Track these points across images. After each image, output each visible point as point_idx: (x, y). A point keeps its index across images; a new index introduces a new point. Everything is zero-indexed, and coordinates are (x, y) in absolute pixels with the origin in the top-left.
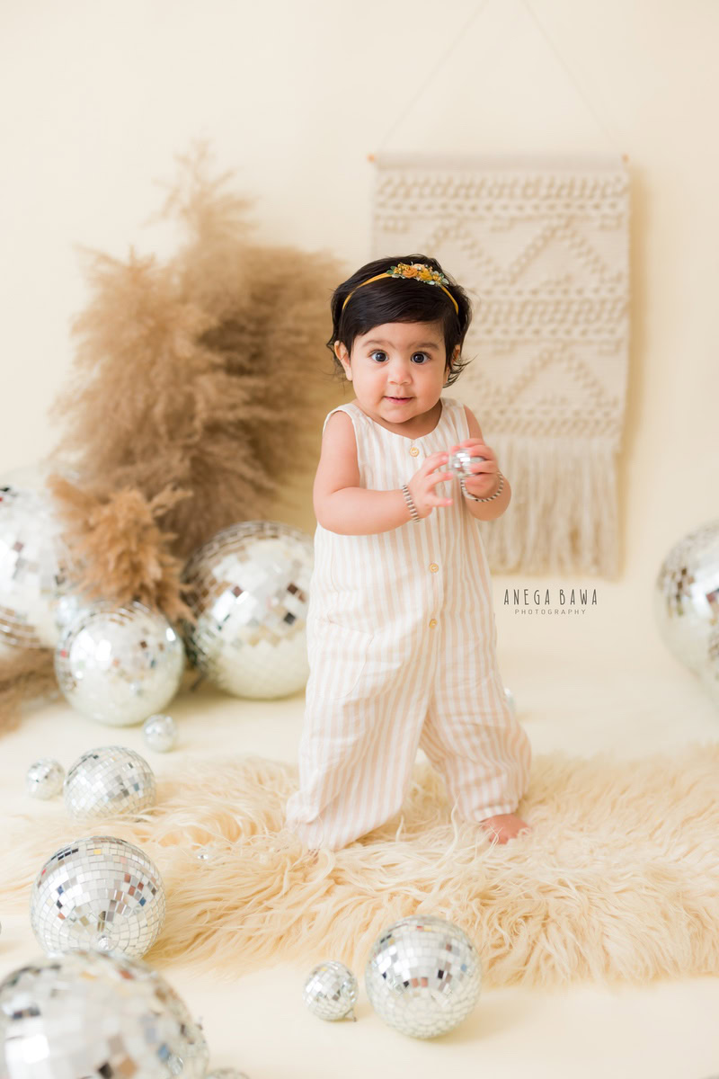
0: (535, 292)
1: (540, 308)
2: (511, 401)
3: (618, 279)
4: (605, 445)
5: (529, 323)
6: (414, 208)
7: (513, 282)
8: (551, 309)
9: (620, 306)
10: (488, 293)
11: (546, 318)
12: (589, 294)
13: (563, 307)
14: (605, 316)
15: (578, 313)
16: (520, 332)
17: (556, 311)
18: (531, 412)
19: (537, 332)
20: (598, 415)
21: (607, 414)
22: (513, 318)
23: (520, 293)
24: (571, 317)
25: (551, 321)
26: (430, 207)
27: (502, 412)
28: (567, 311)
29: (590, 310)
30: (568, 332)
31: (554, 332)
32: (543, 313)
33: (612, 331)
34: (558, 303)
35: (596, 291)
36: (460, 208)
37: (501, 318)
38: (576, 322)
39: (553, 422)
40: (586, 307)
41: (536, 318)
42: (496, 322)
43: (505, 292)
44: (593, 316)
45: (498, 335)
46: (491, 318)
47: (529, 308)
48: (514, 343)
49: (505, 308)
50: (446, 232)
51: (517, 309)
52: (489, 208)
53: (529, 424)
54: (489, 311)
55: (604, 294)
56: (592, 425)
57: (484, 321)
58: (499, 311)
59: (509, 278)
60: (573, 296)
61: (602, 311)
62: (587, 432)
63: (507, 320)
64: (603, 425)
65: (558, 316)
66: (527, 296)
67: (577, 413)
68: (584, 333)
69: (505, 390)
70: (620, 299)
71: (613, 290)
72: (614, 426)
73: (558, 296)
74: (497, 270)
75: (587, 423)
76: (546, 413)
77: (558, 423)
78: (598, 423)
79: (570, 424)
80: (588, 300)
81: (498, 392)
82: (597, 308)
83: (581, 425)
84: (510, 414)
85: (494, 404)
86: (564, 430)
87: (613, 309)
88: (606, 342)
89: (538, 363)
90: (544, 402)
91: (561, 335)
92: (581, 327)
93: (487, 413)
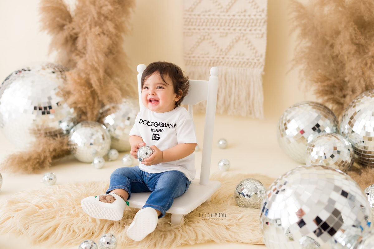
0: (234, 16)
1: (236, 21)
2: (226, 54)
3: (263, 10)
4: (258, 71)
5: (232, 26)
7: (227, 11)
8: (239, 21)
9: (263, 21)
10: (219, 16)
11: (238, 25)
12: (252, 17)
13: (243, 21)
14: (258, 25)
15: (249, 23)
16: (229, 30)
17: (241, 22)
18: (232, 58)
19: (234, 30)
20: (255, 61)
21: (258, 60)
22: (227, 24)
23: (229, 16)
24: (246, 25)
25: (239, 26)
27: (223, 58)
28: (245, 23)
29: (253, 22)
30: (245, 30)
31: (240, 30)
32: (237, 23)
33: (260, 30)
34: (242, 20)
35: (255, 15)
37: (223, 24)
38: (248, 26)
39: (240, 62)
40: (251, 21)
41: (234, 25)
42: (221, 26)
43: (224, 16)
44: (253, 25)
45: (221, 30)
46: (219, 24)
47: (232, 21)
48: (227, 34)
49: (224, 21)
51: (228, 21)
53: (232, 63)
54: (219, 22)
55: (258, 17)
56: (253, 64)
57: (217, 25)
58: (222, 22)
59: (225, 10)
60: (247, 17)
61: (257, 23)
62: (252, 66)
63: (225, 25)
64: (257, 64)
65: (242, 24)
66: (231, 17)
67: (248, 59)
68: (250, 30)
69: (224, 50)
70: (263, 19)
71: (261, 15)
72: (261, 64)
73: (242, 17)
74: (222, 8)
75: (251, 63)
76: (237, 59)
77: (242, 63)
78: (255, 63)
79: (246, 63)
80: (252, 19)
81: (221, 50)
82: (255, 21)
83: (249, 64)
84: (226, 59)
85: (220, 55)
86: (244, 65)
87: (261, 22)
88: (258, 34)
89: (235, 41)
90: (237, 55)
91: (243, 31)
92: (250, 28)
93: (218, 58)
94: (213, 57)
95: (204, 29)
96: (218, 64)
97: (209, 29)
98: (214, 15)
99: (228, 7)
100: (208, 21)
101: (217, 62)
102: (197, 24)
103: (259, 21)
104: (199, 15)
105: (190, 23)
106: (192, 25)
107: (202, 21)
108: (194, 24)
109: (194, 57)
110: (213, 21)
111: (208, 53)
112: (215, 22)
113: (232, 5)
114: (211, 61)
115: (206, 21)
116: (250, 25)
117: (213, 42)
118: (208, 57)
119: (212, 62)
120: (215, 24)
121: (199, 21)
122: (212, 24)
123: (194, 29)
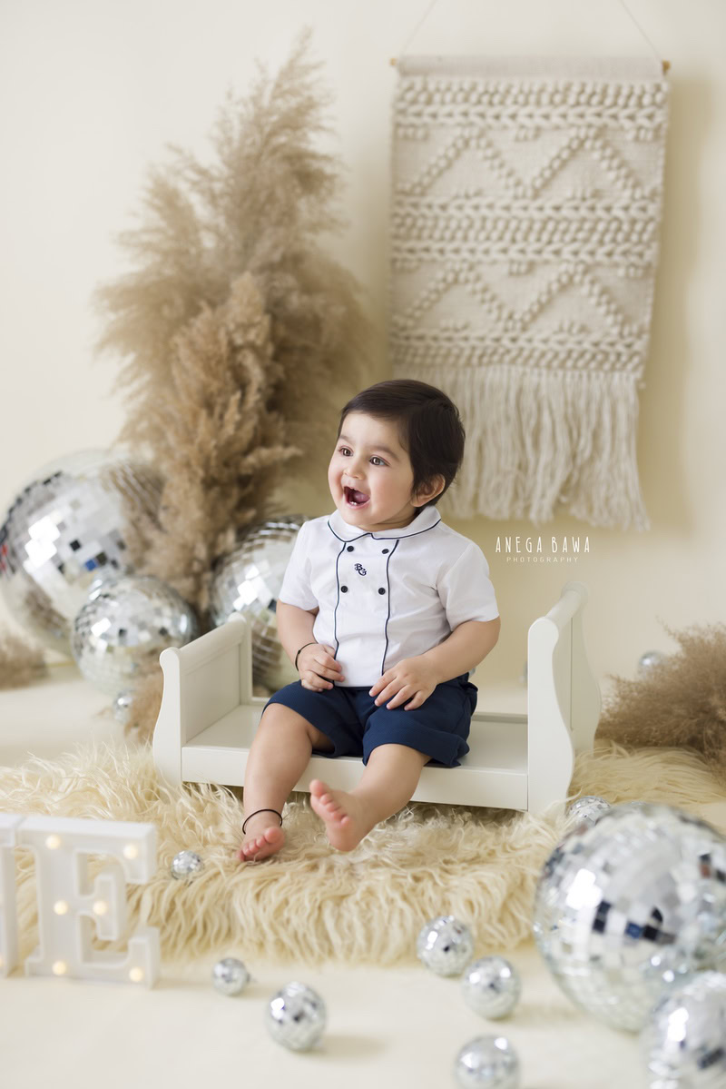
0: (557, 208)
1: (562, 226)
2: (524, 329)
3: (652, 196)
4: (625, 383)
5: (550, 242)
6: (434, 116)
7: (536, 195)
8: (574, 227)
9: (651, 227)
10: (507, 208)
11: (568, 238)
12: (617, 212)
13: (587, 226)
14: (634, 238)
15: (606, 231)
16: (539, 252)
17: (579, 230)
18: (545, 341)
19: (557, 252)
20: (620, 348)
21: (629, 346)
22: (532, 237)
23: (541, 209)
24: (596, 237)
25: (574, 240)
26: (450, 115)
27: (514, 340)
28: (593, 230)
29: (619, 229)
30: (592, 253)
31: (576, 253)
32: (565, 232)
33: (641, 255)
34: (584, 220)
35: (626, 209)
36: (482, 116)
37: (519, 236)
38: (601, 243)
39: (570, 353)
40: (614, 226)
41: (556, 237)
42: (514, 241)
43: (525, 208)
44: (620, 237)
45: (513, 254)
47: (551, 226)
49: (524, 226)
50: (467, 143)
51: (537, 226)
52: (513, 117)
53: (543, 355)
54: (507, 227)
55: (634, 212)
56: (612, 358)
57: (501, 238)
58: (518, 229)
59: (530, 193)
60: (600, 213)
61: (632, 230)
62: (607, 366)
63: (525, 239)
64: (624, 358)
65: (581, 235)
66: (549, 212)
67: (596, 344)
68: (610, 254)
69: (517, 316)
70: (651, 219)
71: (644, 209)
72: (636, 360)
73: (583, 212)
74: (518, 184)
75: (606, 354)
76: (561, 343)
77: (575, 355)
78: (619, 355)
79: (588, 356)
80: (616, 219)
81: (511, 317)
82: (626, 227)
83: (600, 357)
84: (521, 343)
85: (506, 330)
86: (581, 363)
87: (644, 230)
88: (633, 265)
89: (555, 287)
90: (561, 330)
91: (583, 256)
92: (608, 248)
93: (497, 340)
94: (482, 339)
95: (457, 251)
96: (496, 358)
97: (472, 251)
98: (491, 206)
99: (538, 183)
100: (471, 226)
101: (494, 352)
102: (437, 234)
103: (638, 227)
104: (443, 207)
105: (415, 232)
106: (419, 238)
107: (453, 224)
108: (426, 233)
109: (421, 338)
110: (489, 225)
111: (465, 327)
112: (495, 228)
113: (554, 174)
114: (474, 348)
115: (465, 224)
116: (608, 238)
117: (485, 290)
118: (466, 339)
119: (478, 352)
120: (495, 235)
121: (442, 224)
122: (482, 236)
123: (427, 250)
